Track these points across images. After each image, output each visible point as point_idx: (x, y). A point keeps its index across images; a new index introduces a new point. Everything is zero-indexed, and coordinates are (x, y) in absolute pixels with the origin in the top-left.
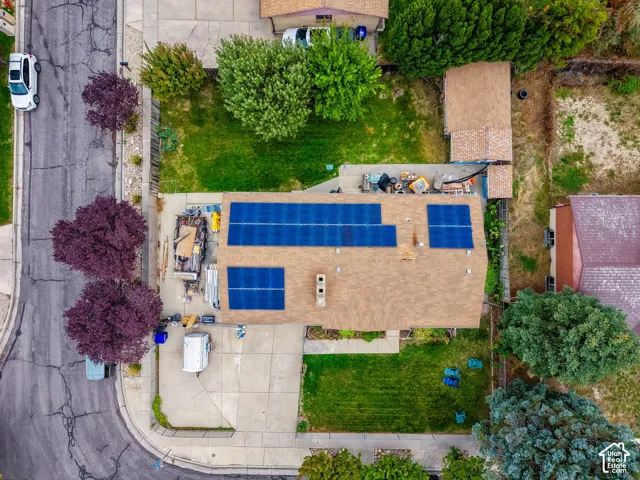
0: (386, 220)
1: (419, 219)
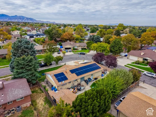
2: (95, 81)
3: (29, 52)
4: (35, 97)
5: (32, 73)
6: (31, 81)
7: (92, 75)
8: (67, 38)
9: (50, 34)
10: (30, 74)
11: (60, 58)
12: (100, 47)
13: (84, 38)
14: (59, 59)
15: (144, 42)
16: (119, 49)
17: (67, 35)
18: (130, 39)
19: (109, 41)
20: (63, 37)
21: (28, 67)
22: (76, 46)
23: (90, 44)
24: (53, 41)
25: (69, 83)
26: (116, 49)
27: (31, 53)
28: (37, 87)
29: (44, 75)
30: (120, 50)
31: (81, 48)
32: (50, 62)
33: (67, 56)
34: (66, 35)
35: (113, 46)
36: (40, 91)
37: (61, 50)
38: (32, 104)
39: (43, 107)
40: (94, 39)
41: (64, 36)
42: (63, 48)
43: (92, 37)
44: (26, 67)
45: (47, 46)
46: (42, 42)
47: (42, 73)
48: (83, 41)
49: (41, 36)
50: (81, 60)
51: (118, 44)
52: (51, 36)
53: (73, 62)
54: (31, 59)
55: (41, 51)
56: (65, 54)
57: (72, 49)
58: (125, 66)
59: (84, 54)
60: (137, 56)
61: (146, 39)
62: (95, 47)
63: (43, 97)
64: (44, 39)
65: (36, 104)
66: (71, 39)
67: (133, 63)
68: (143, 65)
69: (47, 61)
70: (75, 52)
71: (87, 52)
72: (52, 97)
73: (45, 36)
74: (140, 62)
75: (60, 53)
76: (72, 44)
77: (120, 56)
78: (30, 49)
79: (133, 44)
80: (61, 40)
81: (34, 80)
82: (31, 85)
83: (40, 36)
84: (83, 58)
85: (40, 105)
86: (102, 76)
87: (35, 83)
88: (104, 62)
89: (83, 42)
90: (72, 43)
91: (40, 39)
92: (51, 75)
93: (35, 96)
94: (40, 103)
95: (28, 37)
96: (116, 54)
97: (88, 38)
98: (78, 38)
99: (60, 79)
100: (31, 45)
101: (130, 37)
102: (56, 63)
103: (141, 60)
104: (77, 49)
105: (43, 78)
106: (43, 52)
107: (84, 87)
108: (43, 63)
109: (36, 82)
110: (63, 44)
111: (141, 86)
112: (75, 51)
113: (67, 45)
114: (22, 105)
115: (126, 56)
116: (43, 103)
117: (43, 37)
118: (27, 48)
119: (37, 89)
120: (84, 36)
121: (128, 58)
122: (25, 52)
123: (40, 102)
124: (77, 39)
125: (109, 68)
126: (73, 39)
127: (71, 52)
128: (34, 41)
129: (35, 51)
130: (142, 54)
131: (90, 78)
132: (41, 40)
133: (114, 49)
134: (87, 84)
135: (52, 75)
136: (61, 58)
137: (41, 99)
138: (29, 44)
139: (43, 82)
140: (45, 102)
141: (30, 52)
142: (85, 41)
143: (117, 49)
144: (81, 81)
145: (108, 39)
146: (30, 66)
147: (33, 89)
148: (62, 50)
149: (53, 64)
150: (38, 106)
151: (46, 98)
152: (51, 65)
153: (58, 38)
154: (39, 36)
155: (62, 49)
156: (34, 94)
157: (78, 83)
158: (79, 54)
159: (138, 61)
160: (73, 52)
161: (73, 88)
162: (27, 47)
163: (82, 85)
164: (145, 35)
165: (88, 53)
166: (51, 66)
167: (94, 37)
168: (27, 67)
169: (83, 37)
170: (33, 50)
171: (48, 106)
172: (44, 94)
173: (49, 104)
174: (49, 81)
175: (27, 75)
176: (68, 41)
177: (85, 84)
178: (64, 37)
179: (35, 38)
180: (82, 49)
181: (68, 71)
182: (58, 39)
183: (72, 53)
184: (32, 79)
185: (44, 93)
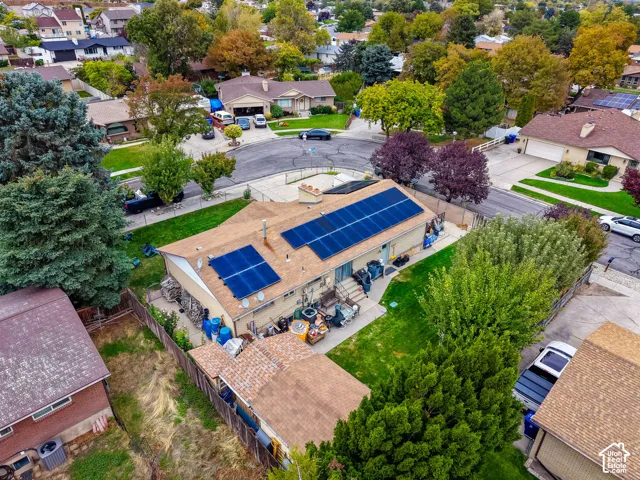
2: (396, 273)
3: (64, 144)
4: (126, 376)
5: (98, 260)
6: (96, 295)
7: (384, 247)
8: (239, 61)
9: (154, 42)
10: (87, 266)
11: (221, 163)
12: (402, 100)
13: (313, 58)
14: (216, 170)
15: (583, 72)
16: (486, 113)
17: (239, 43)
18: (529, 59)
19: (433, 70)
20: (220, 52)
21: (68, 233)
22: (286, 98)
23: (347, 84)
24: (177, 79)
25: (286, 295)
26: (473, 113)
27: (76, 149)
28: (127, 322)
29: (152, 253)
30: (490, 114)
31: (307, 107)
32: (176, 187)
33: (249, 148)
34: (234, 42)
35: (458, 99)
36: (145, 342)
37: (216, 122)
38: (117, 419)
39: (174, 430)
40: (364, 60)
41: (223, 49)
42: (221, 108)
43: (354, 53)
44: (59, 232)
45: (150, 105)
46: (120, 80)
47: (145, 241)
48: (313, 69)
49: (112, 52)
50: (320, 170)
51: (482, 86)
52: (163, 51)
53: (280, 178)
54: (81, 187)
55: (123, 126)
56: (238, 139)
57: (268, 112)
58: (515, 188)
59: (328, 138)
60: (562, 143)
61: (594, 58)
62: (378, 102)
63: (164, 373)
64: (128, 67)
65: (137, 417)
66: (256, 63)
67: (545, 174)
68: (587, 181)
69: (160, 182)
70: (284, 126)
71: (336, 127)
72: (214, 381)
73: (128, 51)
74: (575, 169)
75: (212, 137)
76: (266, 89)
77: (488, 144)
78: (67, 128)
79: (538, 82)
80: (213, 70)
81: (112, 290)
82: (99, 314)
83: (105, 51)
84: (327, 157)
85: (159, 416)
86: (425, 244)
87: (114, 303)
88: (426, 177)
89: (315, 78)
90: (265, 83)
91: (106, 68)
92: (192, 262)
93: (123, 372)
94: (159, 409)
95: (47, 57)
96: (467, 136)
97: (335, 58)
98: (290, 60)
99: (243, 280)
100: (68, 109)
101: (529, 53)
102: (204, 187)
103: (579, 158)
104: (292, 114)
105: (151, 268)
106: (134, 134)
107: (355, 307)
108: (141, 190)
109: (122, 297)
110: (221, 87)
111: (599, 286)
112: (282, 121)
113: (245, 92)
114: (66, 432)
115: (510, 140)
116: (172, 406)
117: (120, 57)
118: (49, 125)
119: (130, 333)
120: (314, 48)
121: (519, 151)
122: (41, 146)
123: (154, 400)
124: (285, 65)
125: (451, 206)
126: (269, 62)
127: (265, 126)
128: (81, 74)
129: (92, 139)
130: (586, 131)
131: (375, 263)
132: (114, 73)
133: (463, 109)
134: (366, 289)
135: (200, 265)
136: (227, 162)
137: (157, 384)
138: (56, 105)
139: (154, 294)
140: (179, 400)
141: (68, 148)
142: (321, 71)
143: (478, 110)
144: (337, 281)
145: (427, 62)
146: (82, 225)
147: (108, 331)
148: (220, 121)
149: (189, 195)
150: (150, 428)
151: (180, 379)
152: (180, 197)
153: (195, 59)
154: (100, 53)
155: (222, 113)
156: (118, 360)
157: (325, 289)
158: (305, 136)
159: (568, 164)
160: (273, 127)
161: (306, 314)
162: (47, 121)
163: (342, 296)
164: (590, 43)
165: (344, 134)
166: (183, 203)
167: (364, 53)
168: (63, 234)
169: (309, 54)
170: (84, 134)
171: (197, 420)
172: (166, 357)
173: (200, 407)
174: (186, 286)
175: (70, 271)
176: (244, 74)
177: (358, 292)
178: (225, 53)
179: (83, 60)
180: (314, 111)
181: (275, 237)
182: (195, 66)
183: (268, 134)
184: (97, 289)
185: (171, 351)
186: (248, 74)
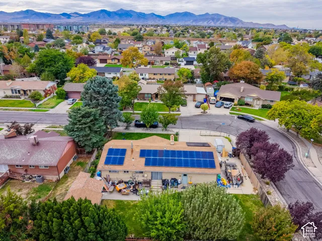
0: (143, 160)
1: (128, 160)
6: (84, 146)
7: (185, 175)
22: (251, 97)
25: (125, 172)
31: (261, 104)
39: (64, 192)
56: (206, 111)
57: (236, 102)
59: (253, 121)
70: (238, 110)
75: (199, 107)
76: (242, 91)
84: (238, 130)
85: (66, 186)
90: (242, 88)
93: (75, 171)
94: (68, 184)
99: (112, 159)
114: (46, 176)
131: (176, 180)
156: (77, 167)
157: (144, 179)
165: (266, 121)
176: (241, 82)
177: (159, 188)
180: (263, 106)
183: (226, 112)
186: (244, 82)
